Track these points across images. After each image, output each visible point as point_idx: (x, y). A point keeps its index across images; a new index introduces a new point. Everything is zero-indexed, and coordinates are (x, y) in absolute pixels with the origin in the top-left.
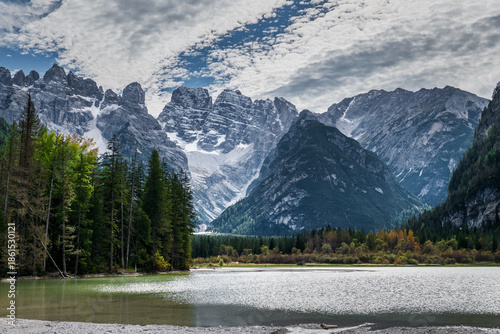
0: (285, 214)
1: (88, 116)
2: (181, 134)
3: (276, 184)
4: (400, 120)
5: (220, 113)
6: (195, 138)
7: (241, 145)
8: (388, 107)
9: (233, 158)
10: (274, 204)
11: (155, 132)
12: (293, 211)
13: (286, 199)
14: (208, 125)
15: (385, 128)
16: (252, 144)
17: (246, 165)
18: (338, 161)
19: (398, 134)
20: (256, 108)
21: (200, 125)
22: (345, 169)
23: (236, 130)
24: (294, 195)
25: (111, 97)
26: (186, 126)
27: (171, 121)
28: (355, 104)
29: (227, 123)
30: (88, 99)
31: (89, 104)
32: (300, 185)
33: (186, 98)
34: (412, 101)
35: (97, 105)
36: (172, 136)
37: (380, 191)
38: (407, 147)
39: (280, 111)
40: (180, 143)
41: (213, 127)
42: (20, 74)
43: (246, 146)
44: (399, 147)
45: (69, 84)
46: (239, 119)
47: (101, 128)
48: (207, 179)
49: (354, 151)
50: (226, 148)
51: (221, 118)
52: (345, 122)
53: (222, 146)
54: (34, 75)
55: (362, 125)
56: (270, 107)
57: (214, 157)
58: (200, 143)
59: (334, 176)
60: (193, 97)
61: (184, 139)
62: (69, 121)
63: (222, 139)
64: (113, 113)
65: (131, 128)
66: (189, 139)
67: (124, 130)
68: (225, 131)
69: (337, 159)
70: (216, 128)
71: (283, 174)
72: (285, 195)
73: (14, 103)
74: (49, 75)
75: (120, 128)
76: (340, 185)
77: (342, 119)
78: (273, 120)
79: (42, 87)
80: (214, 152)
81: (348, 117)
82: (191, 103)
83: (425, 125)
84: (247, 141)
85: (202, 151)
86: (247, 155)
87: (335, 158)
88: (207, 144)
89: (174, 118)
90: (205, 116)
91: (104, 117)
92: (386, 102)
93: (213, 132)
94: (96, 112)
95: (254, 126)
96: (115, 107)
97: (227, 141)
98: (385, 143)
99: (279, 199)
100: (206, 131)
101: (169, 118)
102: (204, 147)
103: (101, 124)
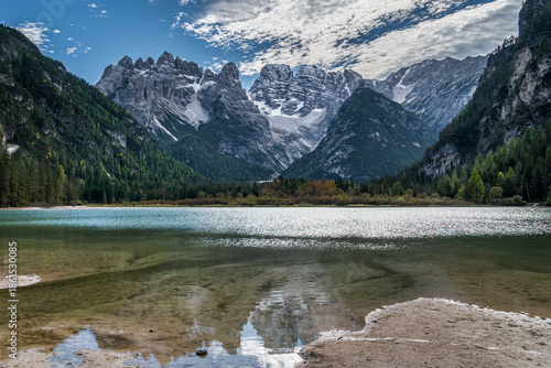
0: (336, 165)
1: (191, 91)
2: (268, 103)
3: (332, 141)
4: (447, 84)
5: (299, 84)
6: (279, 105)
7: (316, 110)
8: (438, 73)
9: (309, 120)
10: (328, 157)
11: (243, 101)
12: (343, 163)
13: (337, 153)
14: (290, 94)
15: (434, 91)
16: (325, 109)
17: (320, 125)
18: (382, 121)
19: (443, 96)
20: (328, 78)
21: (283, 94)
22: (388, 127)
23: (312, 97)
24: (344, 150)
25: (209, 76)
26: (272, 96)
27: (260, 92)
28: (410, 73)
29: (305, 92)
30: (191, 77)
31: (191, 82)
32: (348, 142)
33: (272, 74)
34: (459, 67)
35: (198, 82)
36: (261, 105)
37: (418, 145)
38: (450, 107)
39: (348, 81)
40: (267, 109)
41: (294, 96)
42: (140, 60)
43: (320, 110)
44: (444, 107)
45: (176, 67)
46: (315, 88)
47: (200, 100)
48: (285, 138)
49: (397, 112)
50: (304, 112)
51: (300, 88)
52: (401, 88)
53: (301, 110)
54: (150, 61)
55: (414, 90)
56: (340, 78)
57: (294, 120)
58: (283, 109)
59: (377, 134)
60: (278, 72)
61: (270, 106)
62: (175, 95)
63: (300, 105)
64: (209, 87)
65: (222, 99)
66: (275, 106)
67: (217, 101)
68: (303, 99)
69: (382, 119)
70: (296, 96)
71: (337, 133)
72: (337, 150)
73: (131, 84)
74: (161, 60)
75: (214, 99)
76: (383, 141)
77: (399, 85)
78: (342, 88)
79: (156, 69)
80: (294, 116)
81: (404, 83)
82: (276, 77)
83: (465, 88)
84: (321, 106)
85: (285, 116)
86: (321, 117)
87: (379, 119)
88: (289, 109)
89: (263, 90)
90: (287, 87)
91: (203, 92)
92: (436, 70)
93: (293, 100)
94: (197, 87)
95: (326, 94)
96: (213, 83)
97: (305, 107)
98: (432, 104)
99: (332, 153)
100: (288, 99)
101: (259, 89)
102: (286, 112)
103: (201, 97)
